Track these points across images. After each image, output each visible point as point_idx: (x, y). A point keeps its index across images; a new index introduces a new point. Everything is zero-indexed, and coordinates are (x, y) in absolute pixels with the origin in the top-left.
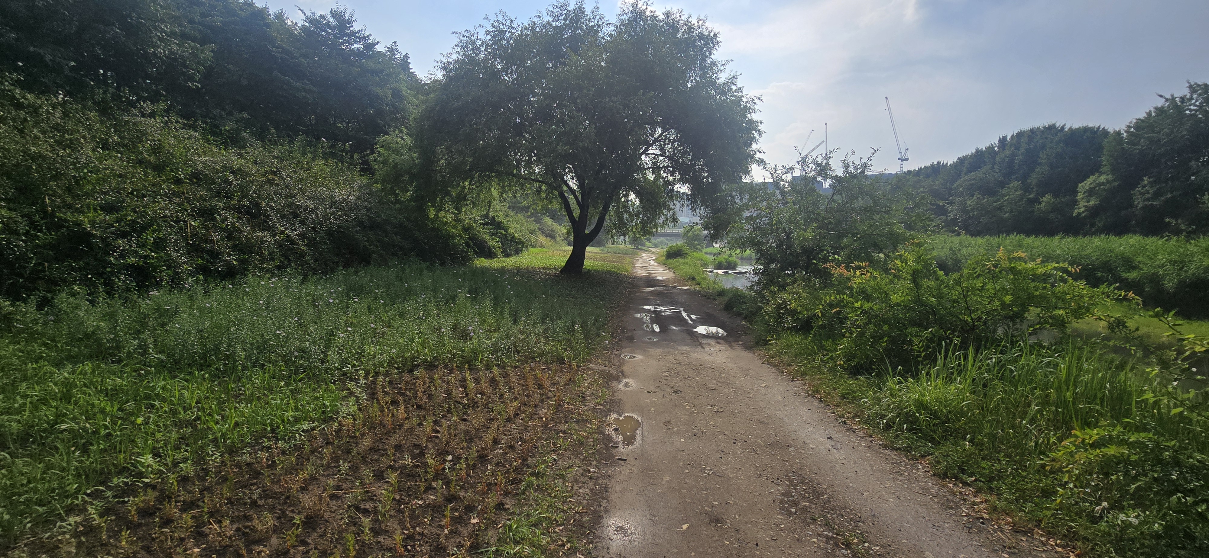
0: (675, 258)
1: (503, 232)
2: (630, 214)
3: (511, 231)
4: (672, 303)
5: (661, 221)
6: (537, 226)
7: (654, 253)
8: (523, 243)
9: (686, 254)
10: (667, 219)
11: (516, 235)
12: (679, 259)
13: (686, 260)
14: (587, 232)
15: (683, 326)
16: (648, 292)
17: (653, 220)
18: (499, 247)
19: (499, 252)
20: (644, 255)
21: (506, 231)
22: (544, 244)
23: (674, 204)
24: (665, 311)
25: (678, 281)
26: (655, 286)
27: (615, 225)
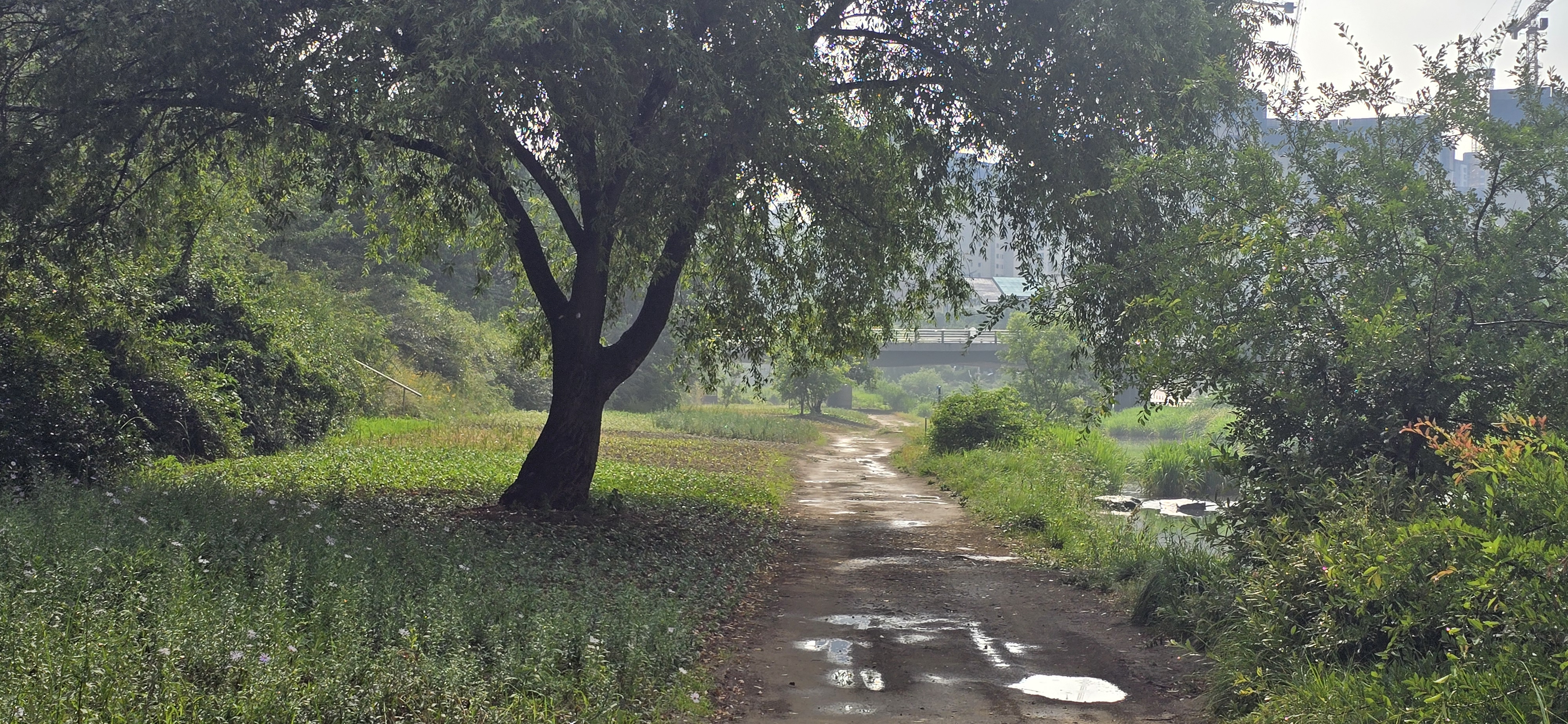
0: (970, 447)
1: (248, 348)
2: (777, 268)
3: (281, 344)
4: (939, 607)
5: (900, 295)
6: (382, 324)
7: (886, 433)
8: (329, 394)
9: (1016, 429)
10: (924, 285)
11: (301, 361)
12: (985, 451)
13: (1014, 456)
14: (604, 342)
15: (970, 673)
16: (850, 574)
17: (873, 290)
18: (232, 414)
19: (233, 432)
20: (845, 443)
21: (260, 343)
22: (412, 399)
23: (952, 227)
24: (908, 632)
25: (978, 537)
26: (879, 553)
27: (714, 311)
